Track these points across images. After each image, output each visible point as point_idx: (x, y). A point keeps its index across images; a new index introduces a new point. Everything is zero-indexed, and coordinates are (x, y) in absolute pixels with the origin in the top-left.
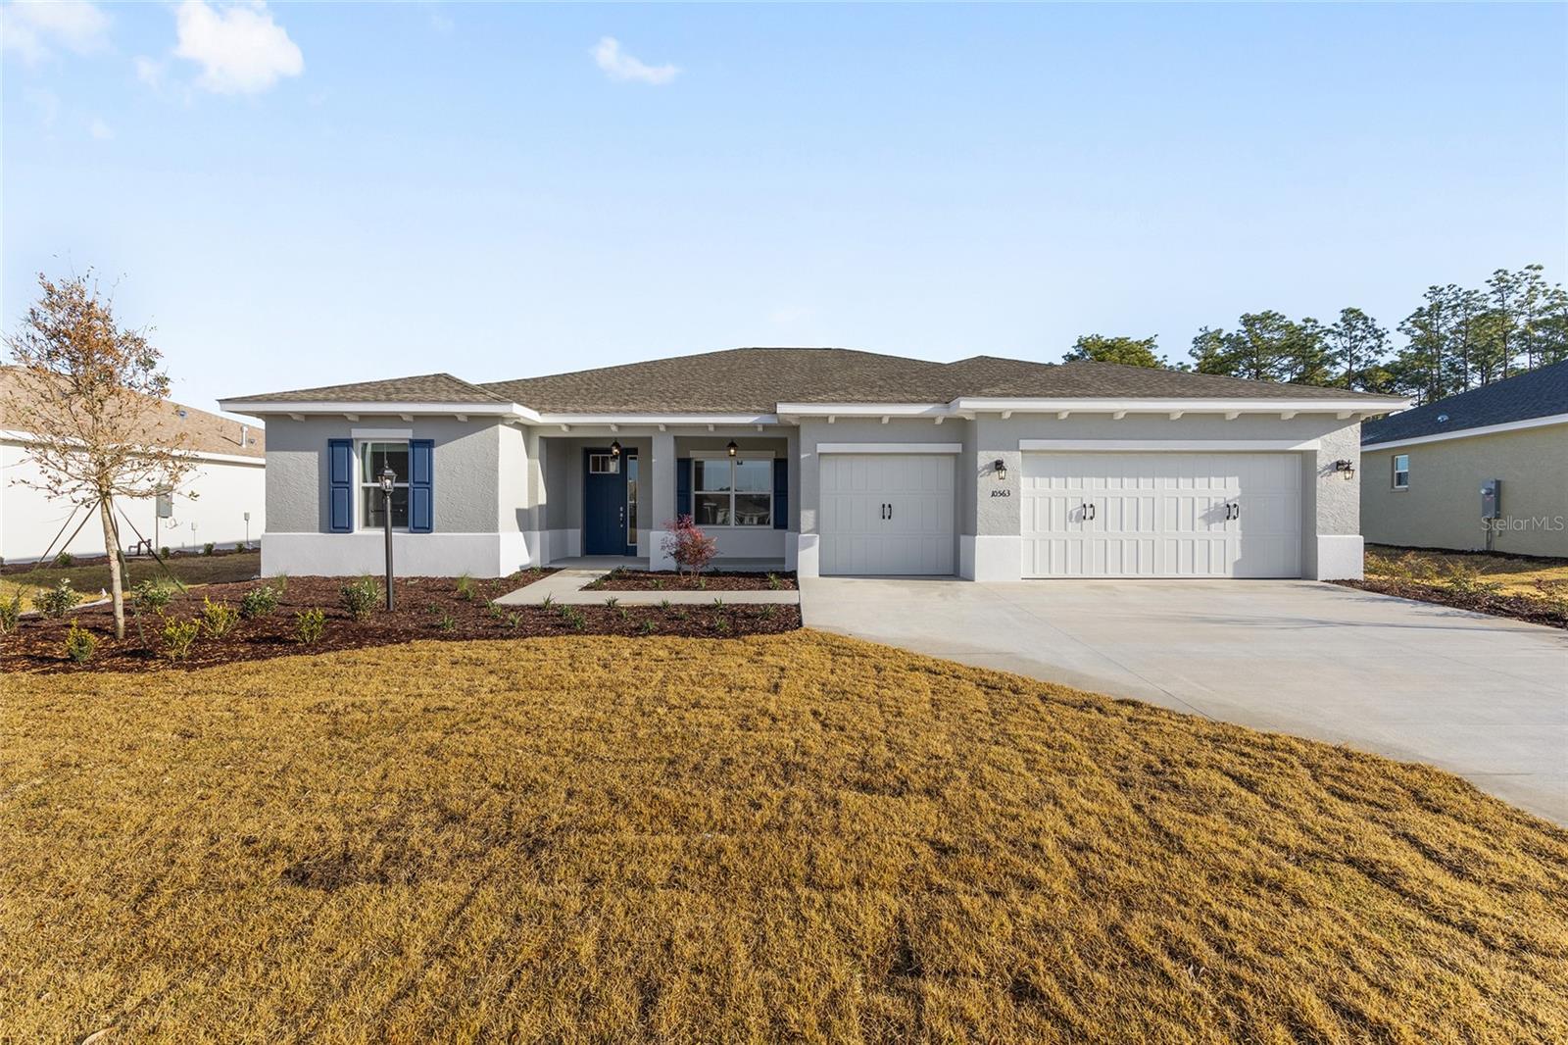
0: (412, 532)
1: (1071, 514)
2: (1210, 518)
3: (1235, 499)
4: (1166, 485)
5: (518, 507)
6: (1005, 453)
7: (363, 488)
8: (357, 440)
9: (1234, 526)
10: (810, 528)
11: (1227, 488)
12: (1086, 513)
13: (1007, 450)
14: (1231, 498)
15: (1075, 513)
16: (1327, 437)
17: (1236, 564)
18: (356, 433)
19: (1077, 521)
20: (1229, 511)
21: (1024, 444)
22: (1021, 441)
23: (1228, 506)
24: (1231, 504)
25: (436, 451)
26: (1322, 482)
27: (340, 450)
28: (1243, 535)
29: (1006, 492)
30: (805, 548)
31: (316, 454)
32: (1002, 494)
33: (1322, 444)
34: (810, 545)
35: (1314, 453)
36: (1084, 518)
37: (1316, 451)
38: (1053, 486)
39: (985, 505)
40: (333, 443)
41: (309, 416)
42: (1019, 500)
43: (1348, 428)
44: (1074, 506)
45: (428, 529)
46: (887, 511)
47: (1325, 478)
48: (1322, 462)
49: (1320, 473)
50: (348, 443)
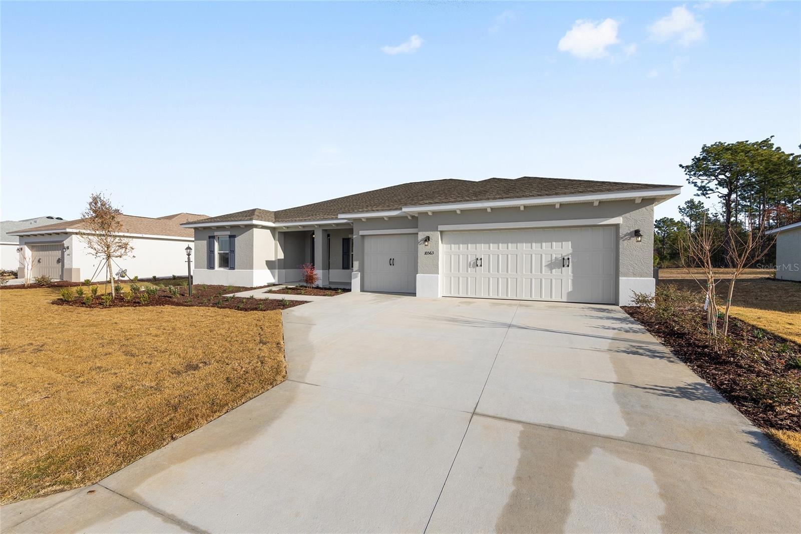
0: (230, 269)
1: (470, 263)
2: (551, 266)
3: (568, 255)
4: (524, 247)
5: (267, 260)
6: (431, 232)
7: (219, 253)
8: (217, 236)
9: (568, 271)
10: (357, 269)
11: (564, 248)
12: (477, 263)
13: (432, 231)
14: (565, 254)
15: (472, 263)
16: (627, 215)
17: (569, 294)
18: (216, 234)
19: (473, 267)
20: (564, 262)
21: (441, 228)
22: (439, 226)
23: (564, 259)
24: (566, 258)
25: (236, 239)
26: (623, 244)
27: (211, 239)
28: (574, 277)
29: (432, 252)
30: (354, 278)
31: (206, 241)
32: (430, 253)
33: (623, 220)
34: (356, 277)
35: (617, 226)
36: (477, 266)
37: (619, 224)
38: (461, 249)
39: (422, 259)
40: (210, 237)
41: (205, 228)
42: (438, 256)
43: (644, 209)
44: (471, 259)
45: (233, 268)
46: (392, 262)
47: (626, 241)
48: (623, 231)
49: (622, 238)
50: (213, 237)
